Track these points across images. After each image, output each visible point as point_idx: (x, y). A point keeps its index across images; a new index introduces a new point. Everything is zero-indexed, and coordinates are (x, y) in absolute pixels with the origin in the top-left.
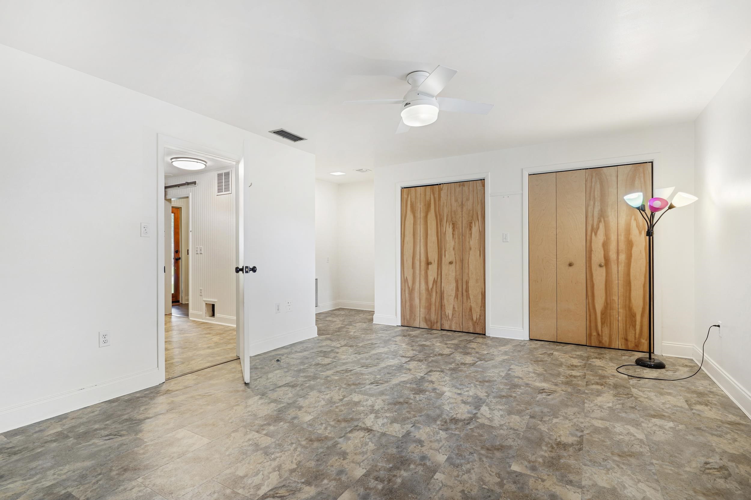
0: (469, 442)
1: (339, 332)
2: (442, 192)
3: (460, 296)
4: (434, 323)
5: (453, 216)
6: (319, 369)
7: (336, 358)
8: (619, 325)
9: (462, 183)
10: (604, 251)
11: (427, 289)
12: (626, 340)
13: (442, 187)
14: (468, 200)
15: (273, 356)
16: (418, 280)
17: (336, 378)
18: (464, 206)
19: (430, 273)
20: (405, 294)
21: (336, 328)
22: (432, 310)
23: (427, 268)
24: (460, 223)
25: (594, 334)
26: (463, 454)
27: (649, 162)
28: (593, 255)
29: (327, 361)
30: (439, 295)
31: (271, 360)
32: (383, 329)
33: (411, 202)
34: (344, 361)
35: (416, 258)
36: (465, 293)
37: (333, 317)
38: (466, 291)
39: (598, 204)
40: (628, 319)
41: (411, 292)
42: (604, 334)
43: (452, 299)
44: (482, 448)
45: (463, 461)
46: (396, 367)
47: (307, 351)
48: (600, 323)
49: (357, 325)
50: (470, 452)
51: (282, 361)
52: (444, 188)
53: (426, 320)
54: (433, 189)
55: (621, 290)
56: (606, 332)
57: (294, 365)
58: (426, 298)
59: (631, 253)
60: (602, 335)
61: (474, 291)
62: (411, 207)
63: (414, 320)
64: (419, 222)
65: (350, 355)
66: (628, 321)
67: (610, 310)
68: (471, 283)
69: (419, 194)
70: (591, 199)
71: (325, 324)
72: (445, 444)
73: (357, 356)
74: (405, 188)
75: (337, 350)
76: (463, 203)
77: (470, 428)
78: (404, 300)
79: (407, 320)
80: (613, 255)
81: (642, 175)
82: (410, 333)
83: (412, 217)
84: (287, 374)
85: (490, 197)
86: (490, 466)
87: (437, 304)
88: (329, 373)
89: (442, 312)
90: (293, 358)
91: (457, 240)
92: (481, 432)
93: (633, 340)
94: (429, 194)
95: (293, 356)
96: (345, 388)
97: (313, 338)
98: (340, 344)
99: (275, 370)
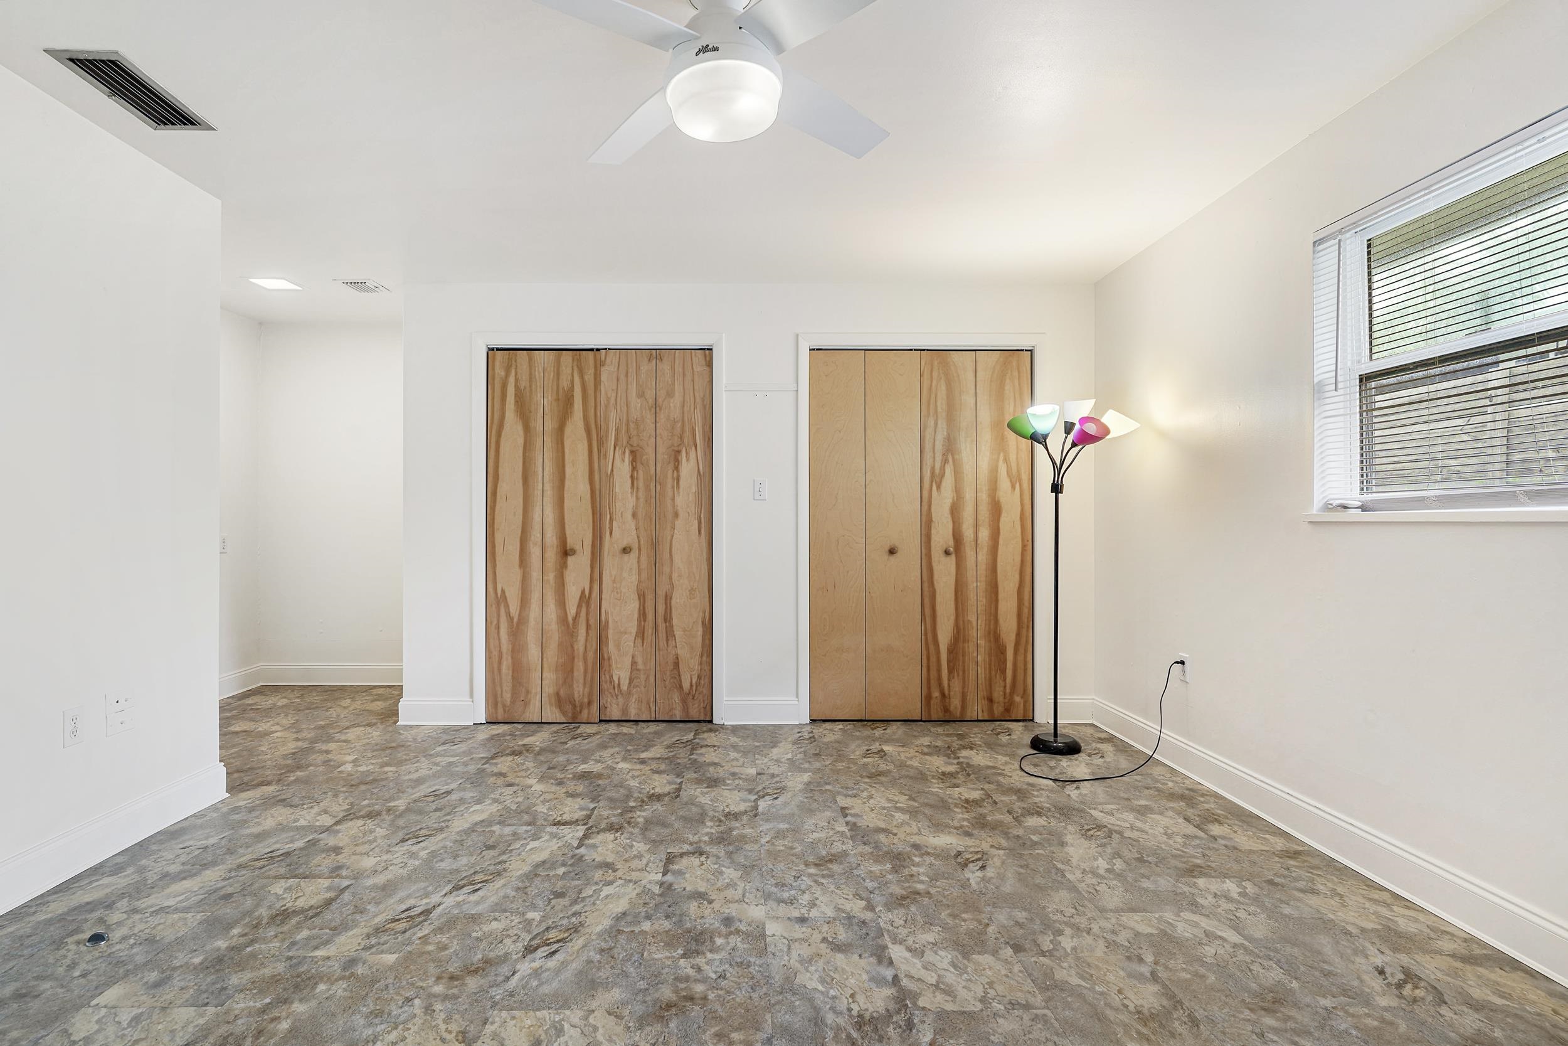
1: (299, 767)
2: (603, 369)
3: (649, 631)
4: (581, 706)
5: (634, 432)
6: (299, 937)
7: (344, 873)
8: (979, 672)
9: (656, 353)
10: (954, 522)
11: (563, 620)
12: (990, 700)
13: (603, 358)
14: (670, 394)
15: (61, 918)
16: (535, 597)
17: (391, 958)
18: (660, 409)
19: (570, 576)
20: (498, 633)
21: (285, 757)
22: (576, 674)
23: (562, 566)
24: (650, 451)
25: (936, 694)
27: (1026, 350)
28: (933, 531)
29: (313, 893)
30: (594, 634)
31: (59, 944)
32: (442, 740)
33: (517, 387)
34: (380, 879)
35: (532, 538)
36: (662, 625)
37: (252, 720)
38: (665, 620)
39: (942, 424)
40: (993, 658)
41: (517, 629)
42: (952, 693)
43: (629, 642)
46: (564, 865)
47: (214, 863)
48: (946, 671)
49: (352, 734)
51: (116, 935)
52: (608, 361)
53: (559, 701)
54: (579, 360)
55: (983, 601)
56: (957, 689)
57: (180, 942)
58: (560, 644)
59: (998, 529)
60: (949, 695)
61: (684, 620)
62: (516, 402)
63: (526, 704)
64: (539, 443)
65: (388, 852)
66: (993, 663)
67: (964, 641)
68: (678, 599)
69: (541, 370)
70: (931, 414)
71: (234, 746)
73: (415, 848)
74: (498, 349)
75: (332, 841)
76: (660, 400)
78: (495, 653)
79: (504, 706)
80: (968, 532)
81: (1016, 374)
82: (524, 742)
83: (520, 428)
84: (168, 994)
85: (724, 392)
87: (591, 655)
88: (348, 943)
89: (603, 678)
90: (162, 910)
91: (641, 494)
93: (1001, 699)
94: (569, 371)
95: (156, 900)
96: (445, 998)
97: (214, 808)
98: (326, 812)
99: (100, 989)
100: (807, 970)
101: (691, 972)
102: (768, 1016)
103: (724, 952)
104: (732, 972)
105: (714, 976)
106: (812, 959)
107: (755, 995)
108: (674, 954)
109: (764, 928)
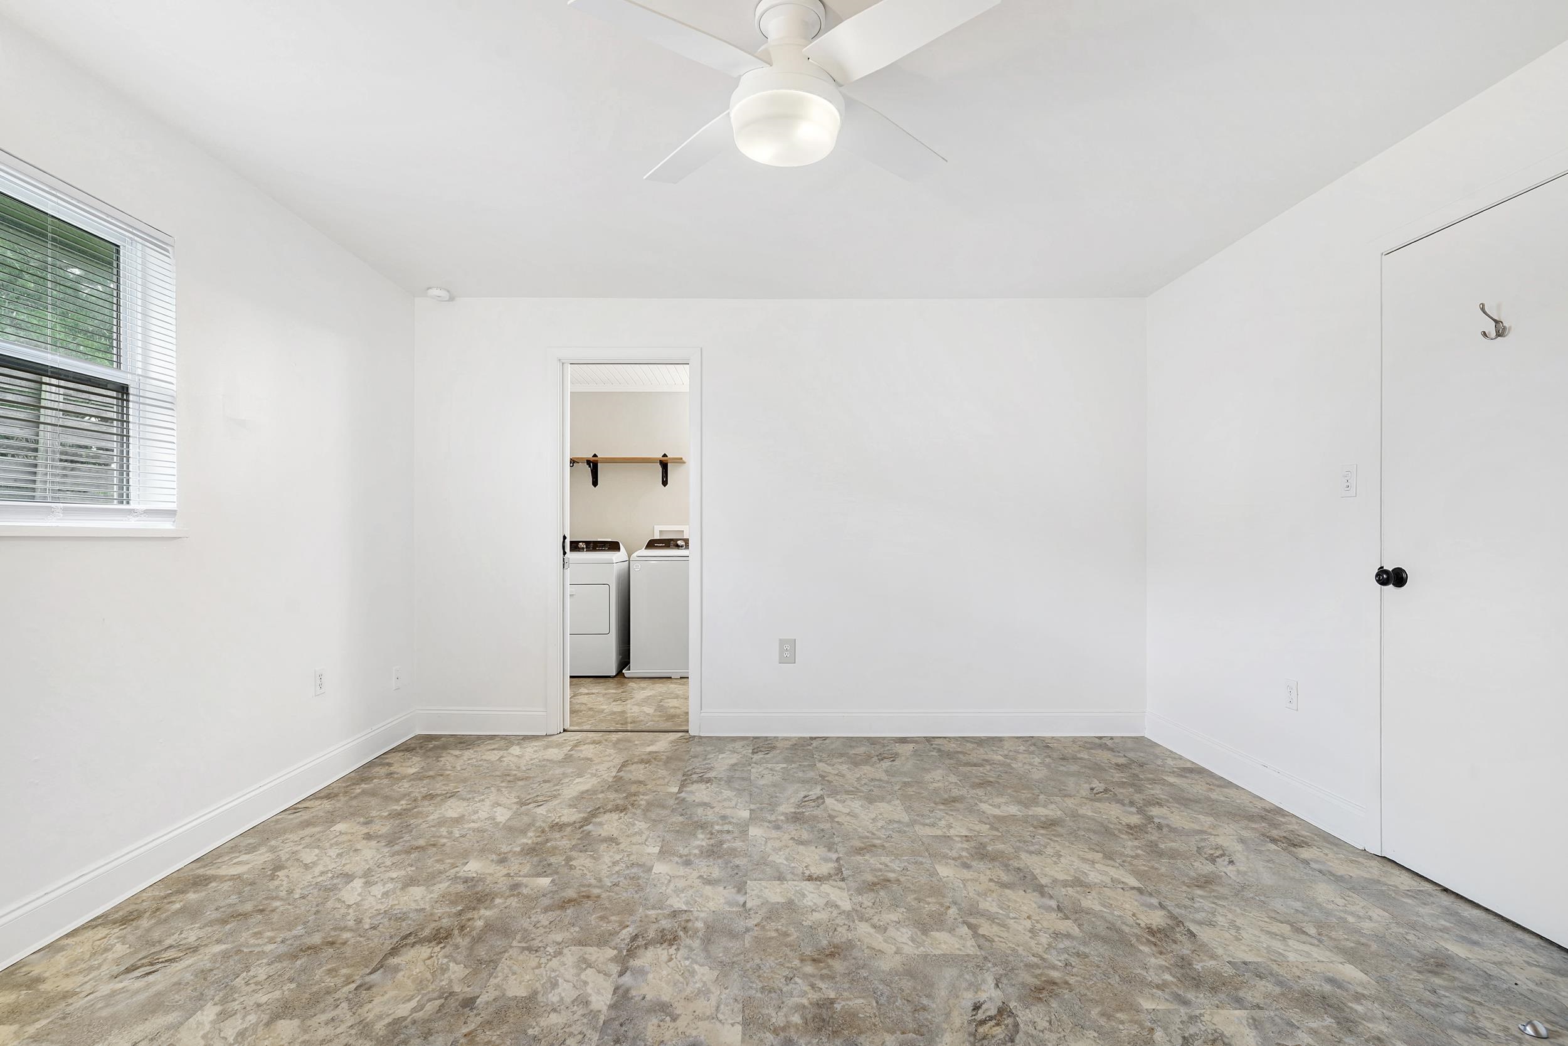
0: (624, 901)
26: (629, 880)
44: (598, 897)
45: (627, 872)
50: (618, 886)
72: (664, 888)
77: (628, 929)
86: (584, 875)
92: (604, 926)
100: (705, 984)
101: (820, 984)
102: (747, 945)
103: (790, 1005)
104: (780, 983)
105: (797, 979)
106: (698, 994)
107: (758, 961)
108: (843, 1003)
109: (744, 1034)
